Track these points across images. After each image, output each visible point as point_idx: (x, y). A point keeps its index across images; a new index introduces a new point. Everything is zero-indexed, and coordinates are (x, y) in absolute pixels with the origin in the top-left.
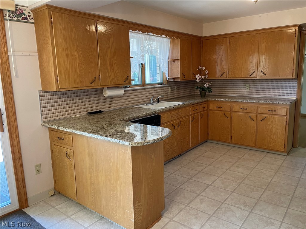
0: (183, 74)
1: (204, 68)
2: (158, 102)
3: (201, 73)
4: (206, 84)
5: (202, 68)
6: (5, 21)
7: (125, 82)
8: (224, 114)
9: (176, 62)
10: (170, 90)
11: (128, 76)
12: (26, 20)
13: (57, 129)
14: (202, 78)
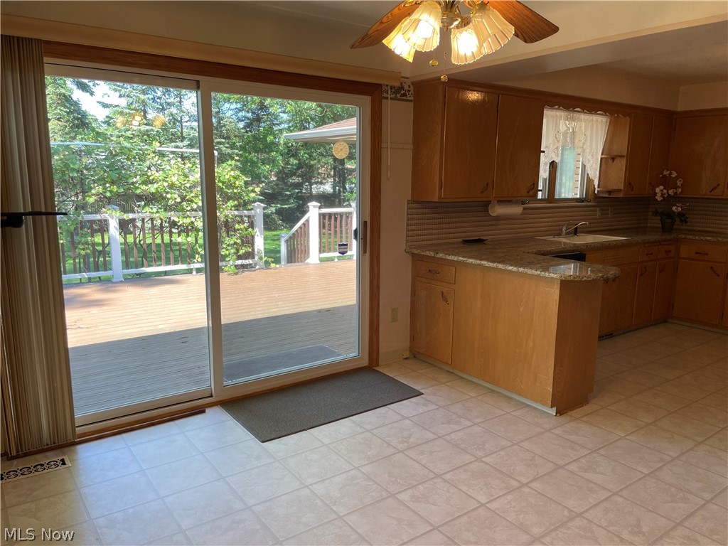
0: (629, 184)
1: (674, 174)
2: (575, 234)
3: (667, 182)
4: (676, 205)
5: (670, 174)
6: (383, 101)
7: (528, 192)
8: (712, 268)
9: (617, 161)
10: (598, 213)
11: (534, 184)
12: (404, 98)
13: (434, 257)
14: (668, 194)
